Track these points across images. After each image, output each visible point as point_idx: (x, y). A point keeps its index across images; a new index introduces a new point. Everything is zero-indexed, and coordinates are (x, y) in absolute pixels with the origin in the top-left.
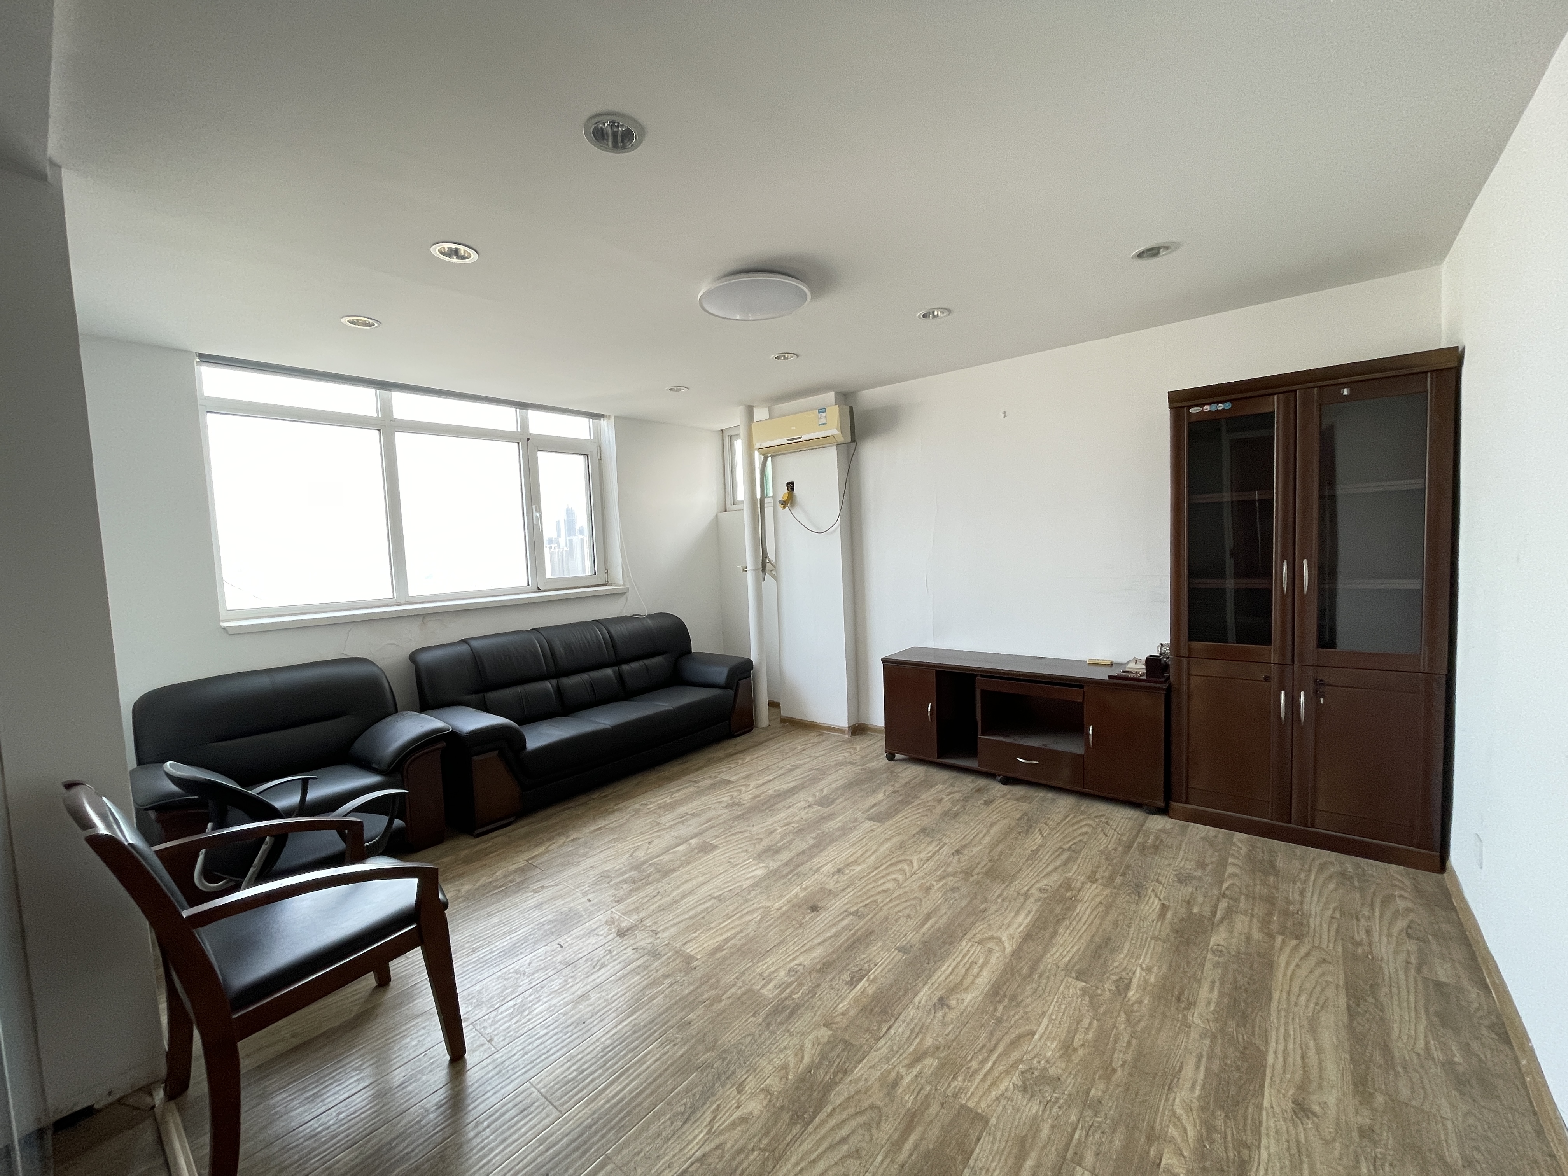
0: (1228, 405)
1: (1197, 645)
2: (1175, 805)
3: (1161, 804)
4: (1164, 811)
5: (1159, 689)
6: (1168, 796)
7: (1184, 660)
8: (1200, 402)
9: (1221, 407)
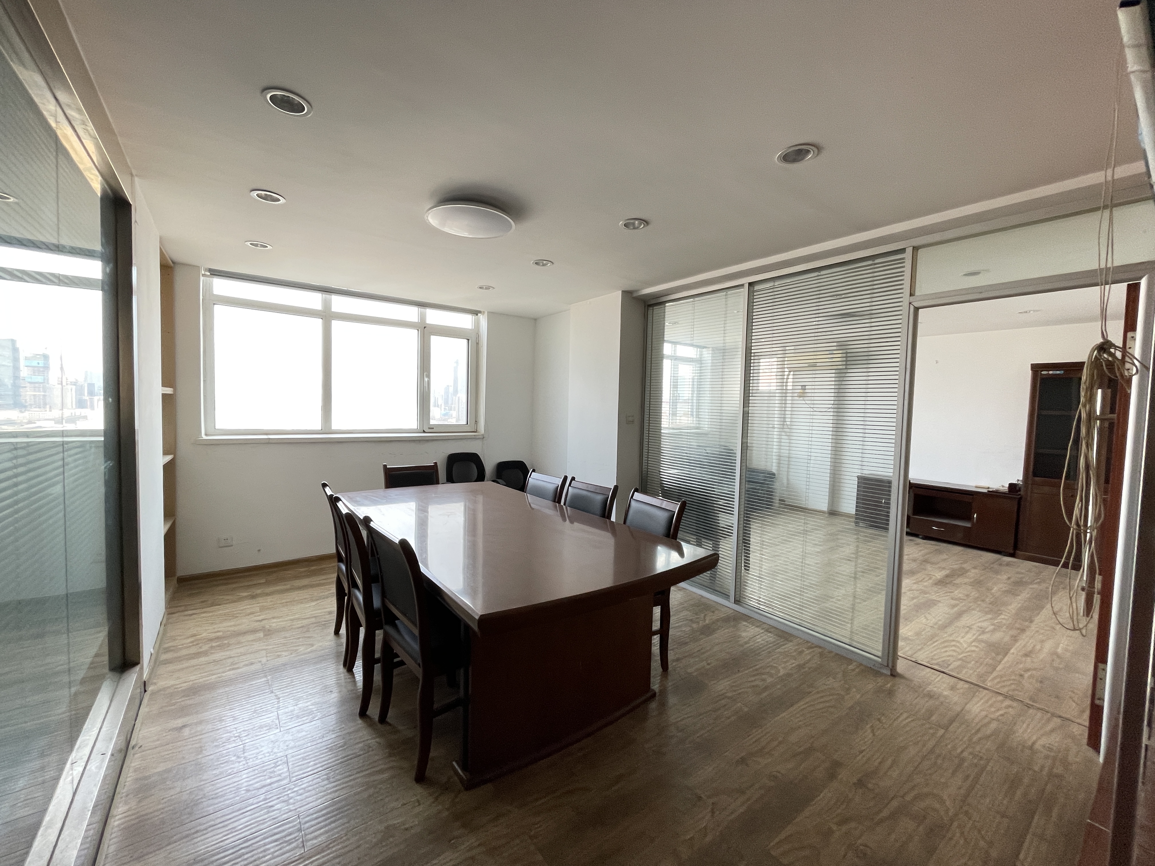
0: (1062, 372)
1: (1037, 479)
2: (1018, 552)
3: (1012, 551)
4: (1013, 555)
5: (1014, 498)
6: (1016, 547)
7: (1030, 486)
8: (1047, 369)
9: (1058, 372)
